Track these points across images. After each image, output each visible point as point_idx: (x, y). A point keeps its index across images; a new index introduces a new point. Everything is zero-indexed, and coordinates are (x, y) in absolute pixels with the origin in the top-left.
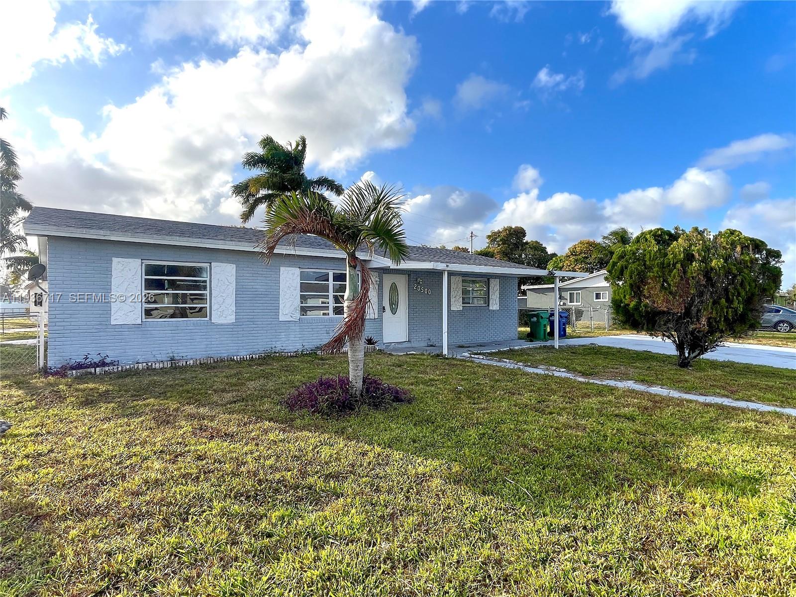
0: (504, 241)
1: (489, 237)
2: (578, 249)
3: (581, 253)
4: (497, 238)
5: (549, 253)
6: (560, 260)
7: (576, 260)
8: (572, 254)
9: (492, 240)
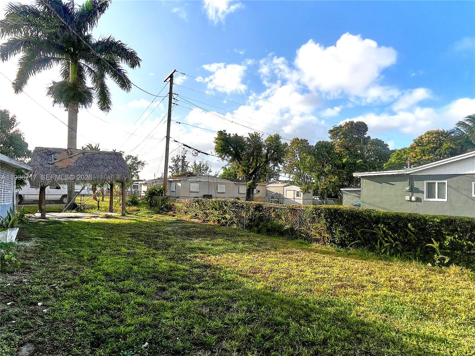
0: (345, 135)
1: (331, 131)
2: (425, 140)
3: (429, 143)
4: (338, 133)
5: (390, 150)
6: (404, 153)
7: (423, 151)
8: (418, 146)
9: (334, 134)
